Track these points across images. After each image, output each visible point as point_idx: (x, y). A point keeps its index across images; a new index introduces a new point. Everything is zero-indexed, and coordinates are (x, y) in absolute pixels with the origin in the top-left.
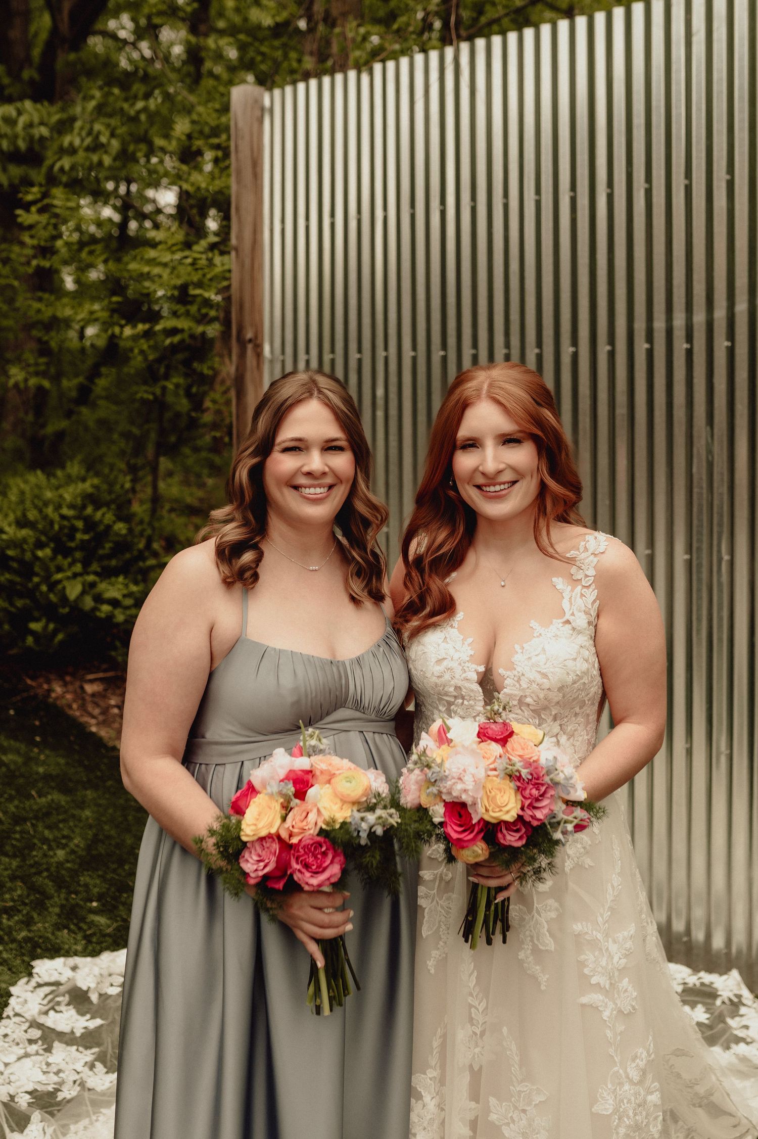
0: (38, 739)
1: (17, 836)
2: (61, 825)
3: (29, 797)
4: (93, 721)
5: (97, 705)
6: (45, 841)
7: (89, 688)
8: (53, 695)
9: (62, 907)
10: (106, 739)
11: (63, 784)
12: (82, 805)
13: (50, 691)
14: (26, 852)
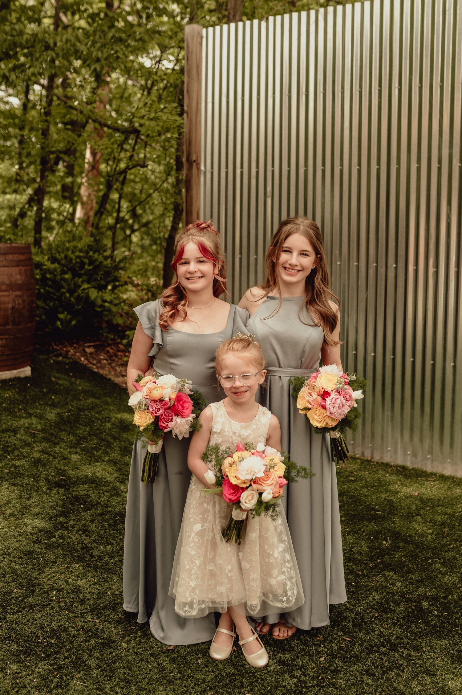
0: (71, 374)
1: (83, 417)
2: (103, 412)
3: (80, 400)
4: (94, 367)
5: (95, 359)
6: (98, 419)
7: (88, 350)
8: (70, 354)
9: (119, 447)
10: (104, 376)
11: (93, 395)
12: (107, 403)
13: (68, 352)
14: (91, 424)
